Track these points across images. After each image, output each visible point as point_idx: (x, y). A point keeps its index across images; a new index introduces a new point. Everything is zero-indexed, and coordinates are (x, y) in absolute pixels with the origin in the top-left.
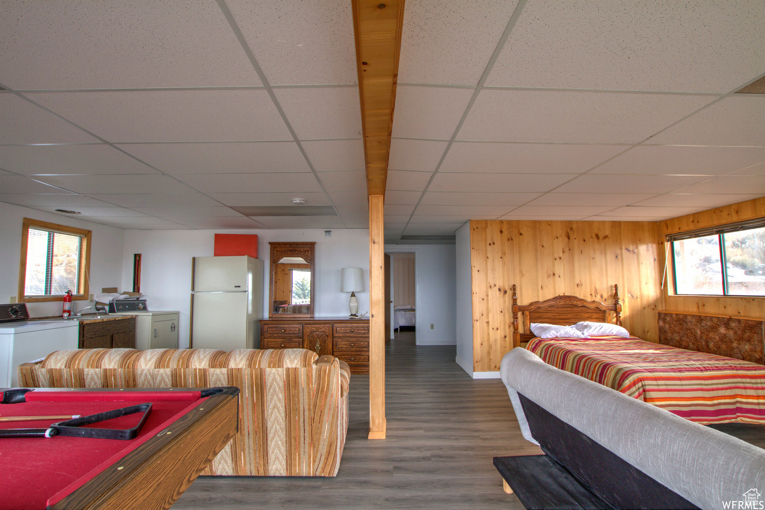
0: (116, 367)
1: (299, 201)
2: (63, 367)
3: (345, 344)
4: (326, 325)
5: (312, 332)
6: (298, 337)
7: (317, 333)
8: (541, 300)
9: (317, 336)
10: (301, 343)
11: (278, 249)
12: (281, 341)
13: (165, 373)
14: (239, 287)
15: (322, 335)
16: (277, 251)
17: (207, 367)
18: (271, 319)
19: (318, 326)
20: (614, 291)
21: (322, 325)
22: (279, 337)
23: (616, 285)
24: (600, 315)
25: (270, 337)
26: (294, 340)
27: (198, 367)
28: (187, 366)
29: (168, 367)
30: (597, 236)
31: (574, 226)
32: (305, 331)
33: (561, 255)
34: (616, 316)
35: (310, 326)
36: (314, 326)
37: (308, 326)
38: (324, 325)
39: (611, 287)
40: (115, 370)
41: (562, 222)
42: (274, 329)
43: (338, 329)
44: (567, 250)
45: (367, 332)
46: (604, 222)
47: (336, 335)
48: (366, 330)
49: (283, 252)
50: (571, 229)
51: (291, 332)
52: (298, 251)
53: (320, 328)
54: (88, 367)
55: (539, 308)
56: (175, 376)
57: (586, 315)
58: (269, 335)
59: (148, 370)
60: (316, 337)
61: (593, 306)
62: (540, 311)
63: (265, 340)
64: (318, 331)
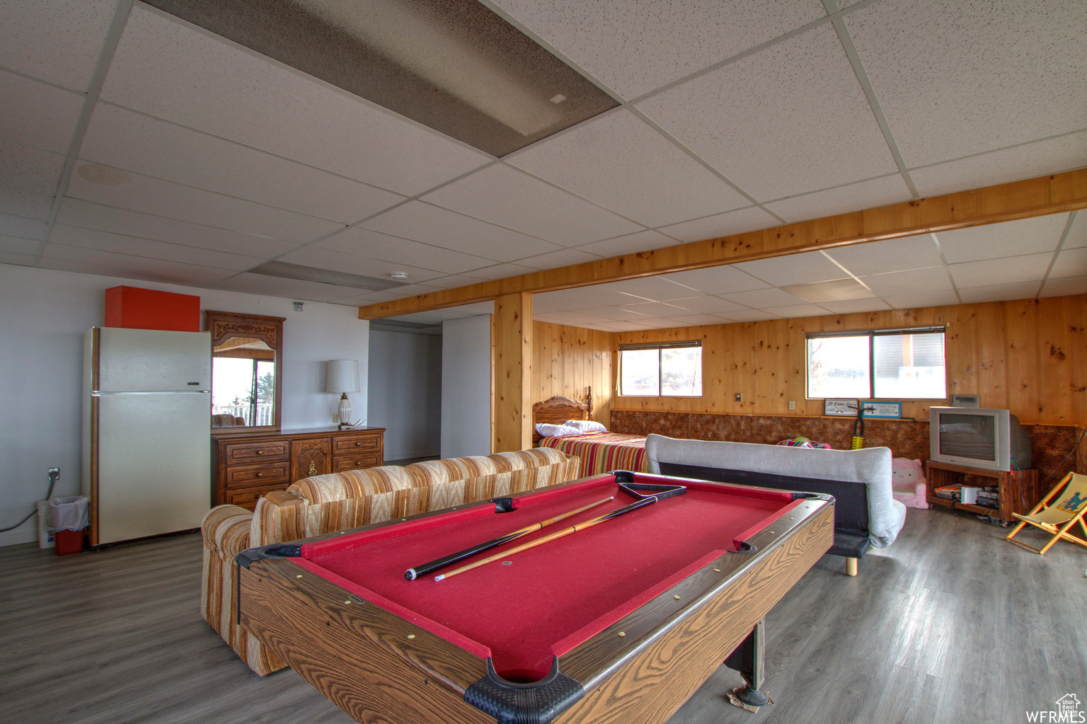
0: (410, 487)
2: (344, 498)
3: (348, 464)
4: (324, 440)
5: (304, 450)
6: (281, 461)
7: (311, 451)
8: (542, 400)
9: (311, 455)
10: (288, 469)
11: (220, 323)
12: (257, 469)
13: (460, 485)
14: (198, 384)
15: (318, 453)
16: (219, 326)
17: (495, 473)
19: (312, 441)
20: (588, 393)
21: (318, 440)
22: (253, 463)
23: (590, 387)
24: (579, 413)
25: (237, 465)
26: (276, 464)
27: (488, 474)
28: (479, 475)
29: (462, 478)
30: (579, 341)
31: (566, 330)
32: (293, 450)
33: (556, 357)
34: (589, 415)
35: (301, 442)
36: (307, 441)
37: (298, 442)
38: (321, 439)
39: (586, 388)
40: (409, 490)
41: (558, 325)
42: (243, 451)
43: (339, 443)
44: (560, 353)
46: (583, 329)
47: (337, 452)
49: (230, 328)
50: (564, 333)
51: (272, 453)
52: (255, 328)
53: (316, 445)
54: (376, 492)
55: (542, 409)
57: (571, 414)
58: (234, 461)
59: (444, 484)
60: (310, 458)
61: (576, 406)
62: (543, 411)
63: (229, 469)
64: (312, 448)
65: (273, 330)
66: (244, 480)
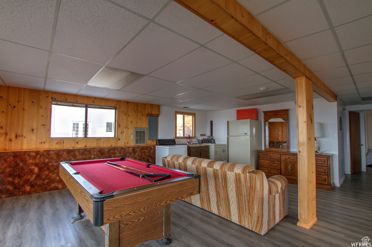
1: (263, 89)
2: (170, 160)
4: (295, 156)
5: (286, 159)
6: (278, 161)
7: (289, 160)
9: (289, 161)
10: (280, 165)
11: (267, 115)
12: (268, 162)
13: (194, 166)
14: (247, 134)
15: (292, 161)
16: (267, 116)
18: (265, 150)
19: (289, 156)
21: (292, 156)
22: (267, 160)
25: (263, 160)
27: (204, 166)
28: (201, 165)
32: (281, 158)
35: (285, 155)
36: (287, 156)
37: (283, 155)
38: (293, 156)
40: (181, 163)
42: (265, 156)
45: (324, 163)
48: (323, 162)
49: (270, 116)
51: (274, 158)
52: (279, 115)
53: (291, 158)
54: (175, 161)
56: (197, 168)
58: (262, 158)
59: (190, 164)
60: (289, 162)
63: (260, 160)
64: (289, 159)
65: (285, 114)
66: (265, 165)
